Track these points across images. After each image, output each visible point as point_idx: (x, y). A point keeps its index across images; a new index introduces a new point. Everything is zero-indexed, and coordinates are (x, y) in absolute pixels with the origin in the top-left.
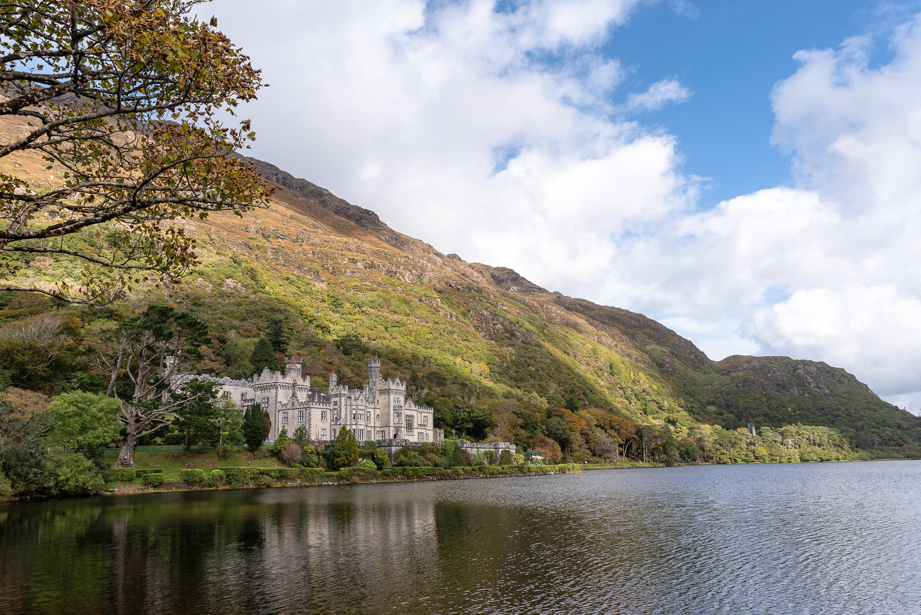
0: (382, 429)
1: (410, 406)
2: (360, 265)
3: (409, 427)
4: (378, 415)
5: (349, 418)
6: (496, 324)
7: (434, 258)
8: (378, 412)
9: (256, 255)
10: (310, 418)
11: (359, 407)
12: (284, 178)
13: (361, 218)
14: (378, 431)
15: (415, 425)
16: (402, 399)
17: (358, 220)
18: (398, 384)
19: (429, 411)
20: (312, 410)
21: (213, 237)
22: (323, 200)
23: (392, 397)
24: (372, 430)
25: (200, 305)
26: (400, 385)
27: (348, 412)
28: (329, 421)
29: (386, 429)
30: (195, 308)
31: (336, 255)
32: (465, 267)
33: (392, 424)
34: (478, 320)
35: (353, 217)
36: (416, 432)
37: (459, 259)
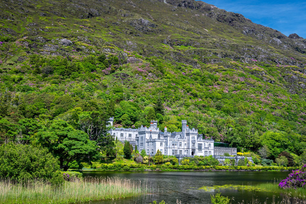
0: (187, 150)
1: (200, 140)
2: (219, 56)
3: (200, 148)
4: (185, 144)
5: (171, 145)
6: (301, 84)
7: (276, 40)
8: (185, 142)
9: (165, 57)
10: (156, 145)
11: (175, 141)
12: (189, 3)
13: (232, 20)
14: (185, 150)
15: (203, 148)
16: (196, 137)
17: (230, 22)
18: (194, 131)
19: (212, 142)
20: (156, 142)
21: (145, 50)
22: (210, 12)
23: (191, 136)
24: (183, 150)
25: (136, 88)
26: (195, 131)
27: (171, 143)
28: (163, 146)
29: (188, 150)
30: (134, 89)
31: (207, 51)
32: (298, 43)
33: (191, 147)
34: (289, 82)
35: (227, 20)
36: (203, 151)
37: (298, 37)
